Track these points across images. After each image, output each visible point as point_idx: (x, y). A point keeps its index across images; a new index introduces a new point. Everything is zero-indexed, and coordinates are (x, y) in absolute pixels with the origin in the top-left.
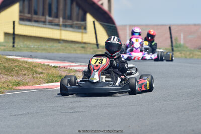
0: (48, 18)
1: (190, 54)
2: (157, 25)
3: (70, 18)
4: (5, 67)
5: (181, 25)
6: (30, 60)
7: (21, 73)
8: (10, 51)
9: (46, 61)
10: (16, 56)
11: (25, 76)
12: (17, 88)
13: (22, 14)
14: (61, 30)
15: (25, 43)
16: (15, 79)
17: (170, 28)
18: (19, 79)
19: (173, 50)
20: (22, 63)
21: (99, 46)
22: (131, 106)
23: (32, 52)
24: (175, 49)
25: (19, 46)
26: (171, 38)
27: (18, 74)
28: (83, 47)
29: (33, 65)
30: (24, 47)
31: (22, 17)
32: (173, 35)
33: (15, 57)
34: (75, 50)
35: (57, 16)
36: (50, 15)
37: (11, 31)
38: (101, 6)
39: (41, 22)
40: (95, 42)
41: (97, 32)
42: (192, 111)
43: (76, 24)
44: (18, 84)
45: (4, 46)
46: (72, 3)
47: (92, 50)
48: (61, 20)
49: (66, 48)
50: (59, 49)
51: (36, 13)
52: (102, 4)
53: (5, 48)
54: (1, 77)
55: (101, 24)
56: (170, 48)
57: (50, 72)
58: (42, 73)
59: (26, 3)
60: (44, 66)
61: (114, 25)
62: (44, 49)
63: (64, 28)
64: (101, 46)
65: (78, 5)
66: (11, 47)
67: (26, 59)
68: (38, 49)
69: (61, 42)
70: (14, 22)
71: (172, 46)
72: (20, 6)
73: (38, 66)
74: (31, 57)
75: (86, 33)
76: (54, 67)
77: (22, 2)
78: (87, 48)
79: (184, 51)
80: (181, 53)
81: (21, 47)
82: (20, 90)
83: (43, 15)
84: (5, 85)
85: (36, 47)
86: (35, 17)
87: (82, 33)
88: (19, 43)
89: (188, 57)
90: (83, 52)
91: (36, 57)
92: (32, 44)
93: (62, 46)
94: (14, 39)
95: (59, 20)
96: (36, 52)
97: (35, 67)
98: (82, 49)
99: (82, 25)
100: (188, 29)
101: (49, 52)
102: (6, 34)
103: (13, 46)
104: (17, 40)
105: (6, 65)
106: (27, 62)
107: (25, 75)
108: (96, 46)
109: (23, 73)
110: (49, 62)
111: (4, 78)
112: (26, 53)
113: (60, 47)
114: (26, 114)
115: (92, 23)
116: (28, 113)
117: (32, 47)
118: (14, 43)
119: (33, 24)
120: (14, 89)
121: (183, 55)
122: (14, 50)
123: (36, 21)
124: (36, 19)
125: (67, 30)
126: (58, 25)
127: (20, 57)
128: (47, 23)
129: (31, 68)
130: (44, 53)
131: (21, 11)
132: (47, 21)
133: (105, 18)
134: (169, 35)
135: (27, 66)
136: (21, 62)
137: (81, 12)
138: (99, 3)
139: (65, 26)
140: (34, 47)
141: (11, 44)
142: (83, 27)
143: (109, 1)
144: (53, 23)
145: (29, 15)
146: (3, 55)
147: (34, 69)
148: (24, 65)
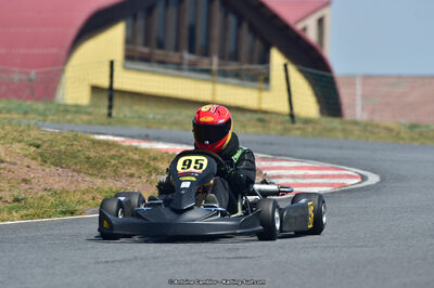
0: (187, 56)
2: (423, 77)
3: (235, 57)
4: (88, 158)
6: (145, 145)
7: (123, 171)
8: (103, 124)
9: (178, 147)
10: (113, 135)
11: (131, 180)
13: (131, 47)
14: (214, 82)
15: (136, 108)
16: (111, 184)
18: (119, 184)
20: (127, 151)
21: (296, 119)
22: (362, 246)
23: (148, 127)
25: (121, 116)
27: (116, 175)
28: (261, 120)
29: (152, 154)
30: (133, 118)
31: (131, 54)
33: (111, 138)
34: (244, 126)
35: (206, 53)
36: (192, 50)
37: (105, 83)
38: (302, 34)
39: (173, 63)
40: (285, 108)
41: (293, 89)
43: (249, 70)
45: (90, 114)
46: (239, 25)
47: (279, 127)
48: (215, 60)
51: (161, 45)
52: (305, 29)
53: (90, 118)
54: (80, 179)
55: (301, 71)
59: (141, 23)
61: (328, 74)
62: (176, 123)
63: (222, 79)
64: (300, 119)
65: (253, 30)
66: (105, 118)
67: (135, 143)
68: (162, 122)
70: (112, 63)
72: (127, 28)
73: (162, 158)
74: (147, 138)
75: (267, 89)
77: (130, 21)
78: (269, 122)
81: (125, 116)
83: (177, 49)
84: (87, 197)
85: (159, 117)
86: (159, 53)
87: (260, 90)
88: (122, 110)
90: (260, 130)
91: (158, 139)
92: (151, 112)
94: (111, 99)
95: (211, 64)
96: (158, 128)
97: (155, 159)
98: (258, 124)
99: (260, 74)
102: (95, 89)
103: (110, 115)
104: (117, 102)
105: (92, 154)
106: (136, 149)
107: (132, 176)
108: (288, 118)
109: (128, 172)
111: (86, 182)
112: (136, 130)
114: (130, 260)
115: (282, 68)
116: (136, 258)
117: (151, 116)
118: (110, 107)
119: (156, 68)
122: (109, 124)
123: (162, 63)
124: (160, 58)
125: (227, 84)
126: (208, 71)
127: (122, 139)
128: (185, 67)
129: (147, 161)
130: (176, 132)
131: (130, 41)
132: (186, 62)
133: (309, 59)
135: (136, 157)
136: (123, 148)
137: (258, 45)
138: (299, 27)
139: (224, 74)
140: (154, 118)
141: (105, 111)
142: (262, 78)
143: (321, 22)
144: (198, 67)
145: (146, 50)
146: (85, 132)
147: (152, 163)
148: (130, 154)
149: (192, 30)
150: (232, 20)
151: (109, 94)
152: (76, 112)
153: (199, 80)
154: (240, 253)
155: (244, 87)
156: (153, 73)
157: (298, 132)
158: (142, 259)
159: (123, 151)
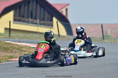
0: (30, 20)
1: (114, 41)
2: (94, 24)
3: (43, 20)
4: (4, 47)
5: (109, 24)
6: (19, 44)
7: (13, 51)
8: (8, 38)
9: (28, 44)
10: (11, 41)
12: (11, 60)
13: (15, 17)
14: (38, 26)
15: (17, 34)
16: (10, 54)
17: (102, 26)
18: (12, 54)
19: (103, 38)
21: (60, 36)
22: (78, 70)
23: (20, 39)
24: (105, 38)
25: (13, 36)
26: (103, 31)
27: (11, 52)
29: (21, 46)
30: (16, 36)
31: (15, 19)
32: (104, 30)
35: (36, 19)
36: (32, 18)
37: (8, 27)
38: (62, 13)
39: (26, 21)
40: (57, 33)
41: (59, 28)
42: (114, 73)
43: (47, 23)
44: (12, 57)
45: (4, 35)
46: (44, 11)
48: (38, 20)
49: (41, 37)
50: (37, 38)
51: (23, 17)
52: (62, 12)
53: (4, 36)
54: (2, 53)
55: (61, 23)
56: (102, 37)
57: (31, 50)
58: (26, 51)
59: (18, 11)
60: (27, 47)
61: (69, 24)
62: (28, 38)
64: (61, 36)
65: (48, 12)
66: (8, 36)
67: (16, 43)
68: (24, 37)
69: (38, 33)
70: (10, 22)
71: (103, 36)
72: (14, 12)
73: (24, 47)
74: (20, 42)
75: (52, 28)
76: (33, 48)
77: (15, 10)
79: (110, 39)
80: (108, 40)
81: (14, 36)
82: (12, 61)
83: (28, 18)
84: (4, 58)
85: (23, 36)
87: (50, 28)
88: (13, 34)
89: (112, 43)
91: (23, 42)
92: (21, 35)
93: (38, 36)
94: (10, 31)
95: (37, 21)
96: (23, 39)
97: (22, 47)
99: (50, 24)
100: (113, 26)
101: (30, 39)
102: (6, 29)
103: (10, 36)
104: (12, 32)
105: (5, 46)
106: (17, 45)
107: (16, 52)
108: (58, 36)
109: (15, 51)
110: (30, 45)
111: (3, 54)
112: (17, 40)
113: (37, 36)
114: (15, 75)
115: (56, 22)
116: (17, 74)
117: (21, 36)
118: (10, 34)
119: (22, 23)
120: (9, 60)
121: (109, 41)
122: (10, 38)
123: (24, 21)
124: (23, 20)
125: (41, 27)
126: (36, 24)
127: (13, 42)
128: (30, 22)
129: (20, 48)
130: (28, 40)
131: (15, 16)
132: (30, 21)
133: (64, 20)
134: (101, 30)
135: (17, 47)
137: (50, 16)
139: (41, 24)
140: (22, 36)
141: (8, 35)
142: (51, 25)
143: (66, 9)
144: (33, 22)
145: (19, 18)
146: (3, 40)
147: (21, 48)
148: (15, 46)
149: (32, 12)
150: (42, 9)
151: (9, 30)
152: (1, 35)
153: (34, 26)
154: (45, 73)
155: (46, 27)
156: (21, 24)
157: (61, 40)
158: (18, 74)
159: (13, 45)
